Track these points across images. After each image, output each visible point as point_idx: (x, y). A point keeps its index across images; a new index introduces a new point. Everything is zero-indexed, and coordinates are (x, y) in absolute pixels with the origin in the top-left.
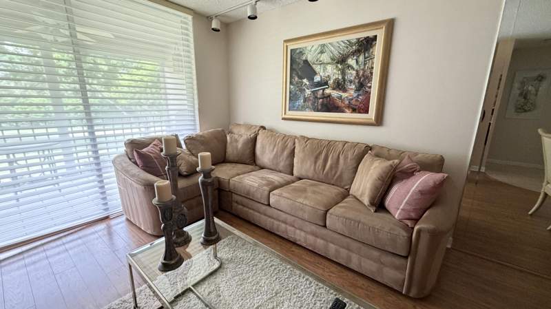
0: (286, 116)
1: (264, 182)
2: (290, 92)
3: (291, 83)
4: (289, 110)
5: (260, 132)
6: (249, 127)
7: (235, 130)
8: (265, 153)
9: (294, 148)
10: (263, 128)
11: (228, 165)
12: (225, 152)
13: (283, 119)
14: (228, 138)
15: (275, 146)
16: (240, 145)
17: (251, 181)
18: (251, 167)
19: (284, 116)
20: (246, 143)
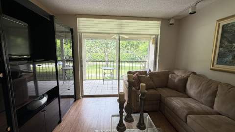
0: (213, 68)
1: (185, 106)
2: (219, 53)
3: (221, 46)
4: (217, 64)
5: (191, 75)
6: (185, 71)
7: (176, 72)
8: (192, 89)
9: (217, 90)
10: (194, 73)
11: (168, 89)
12: (168, 83)
13: (211, 69)
14: (170, 76)
15: (200, 86)
16: (176, 81)
17: (177, 102)
18: (182, 94)
19: (211, 67)
20: (180, 80)
